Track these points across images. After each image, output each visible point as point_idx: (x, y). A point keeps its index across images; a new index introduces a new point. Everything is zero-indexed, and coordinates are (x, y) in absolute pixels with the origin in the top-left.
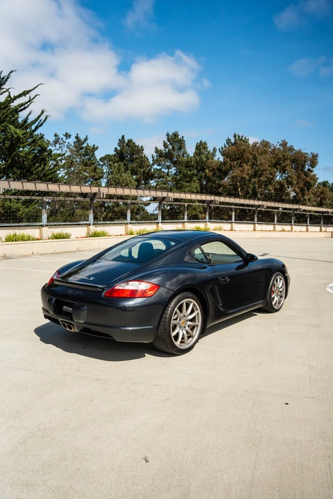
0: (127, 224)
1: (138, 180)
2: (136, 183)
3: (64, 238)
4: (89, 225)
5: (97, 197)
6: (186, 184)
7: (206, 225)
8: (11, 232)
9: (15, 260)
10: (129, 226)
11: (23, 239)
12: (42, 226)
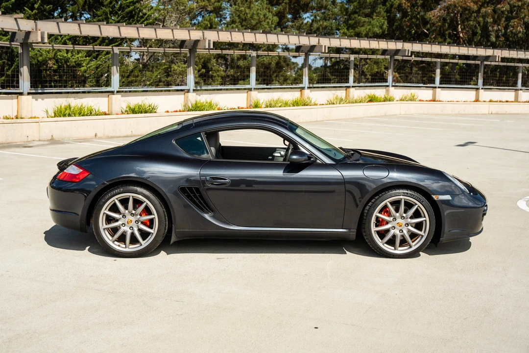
0: (250, 89)
1: (281, 15)
2: (276, 19)
3: (146, 112)
4: (188, 91)
5: (199, 47)
6: (363, 19)
7: (388, 92)
8: (61, 102)
9: (67, 145)
10: (254, 94)
11: (81, 113)
12: (112, 92)
